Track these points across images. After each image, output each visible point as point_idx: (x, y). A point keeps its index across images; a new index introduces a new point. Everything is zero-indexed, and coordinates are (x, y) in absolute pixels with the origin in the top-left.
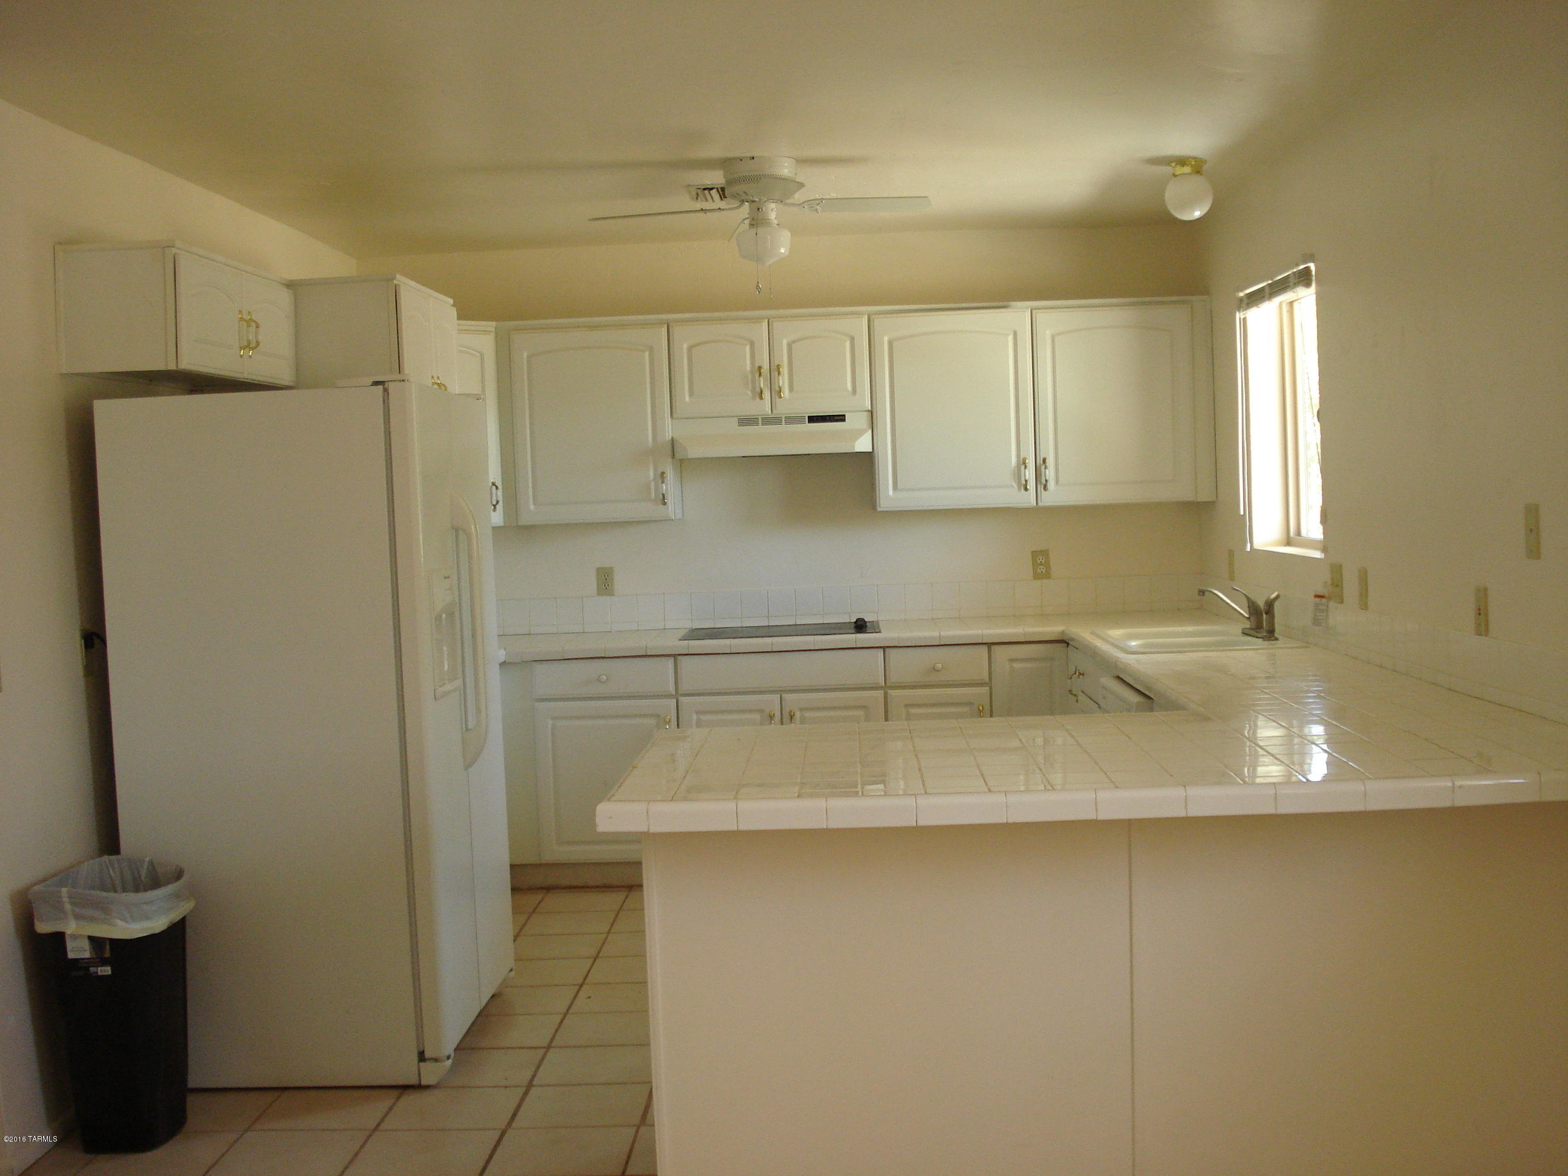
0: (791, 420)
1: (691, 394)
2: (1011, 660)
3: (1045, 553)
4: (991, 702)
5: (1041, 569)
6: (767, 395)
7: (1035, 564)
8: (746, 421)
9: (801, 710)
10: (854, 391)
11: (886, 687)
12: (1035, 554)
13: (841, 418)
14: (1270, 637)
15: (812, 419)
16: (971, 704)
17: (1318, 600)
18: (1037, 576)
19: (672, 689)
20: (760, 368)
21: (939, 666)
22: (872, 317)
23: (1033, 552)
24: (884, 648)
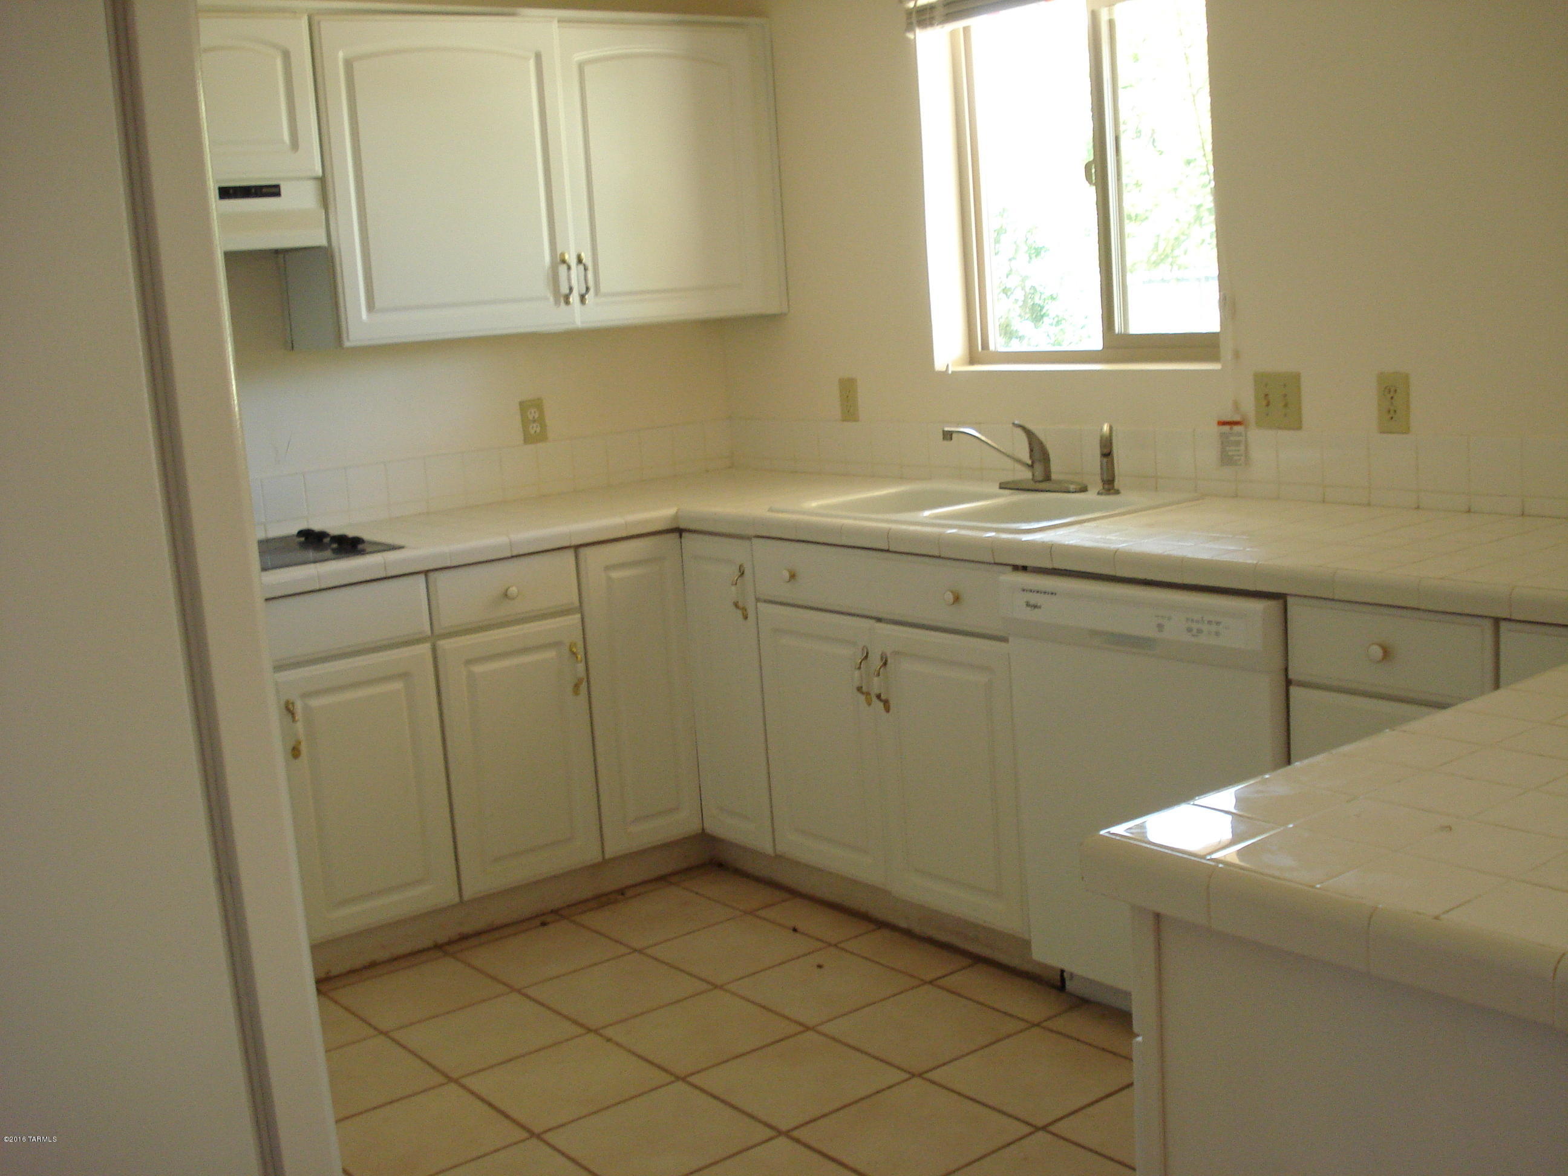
2: (607, 568)
3: (537, 404)
4: (584, 638)
5: (534, 429)
7: (525, 423)
9: (305, 696)
10: (295, 145)
11: (434, 637)
12: (524, 406)
13: (273, 191)
14: (1109, 490)
15: (226, 193)
16: (557, 644)
17: (1226, 428)
18: (528, 439)
21: (513, 590)
22: (316, 18)
23: (521, 404)
24: (426, 573)
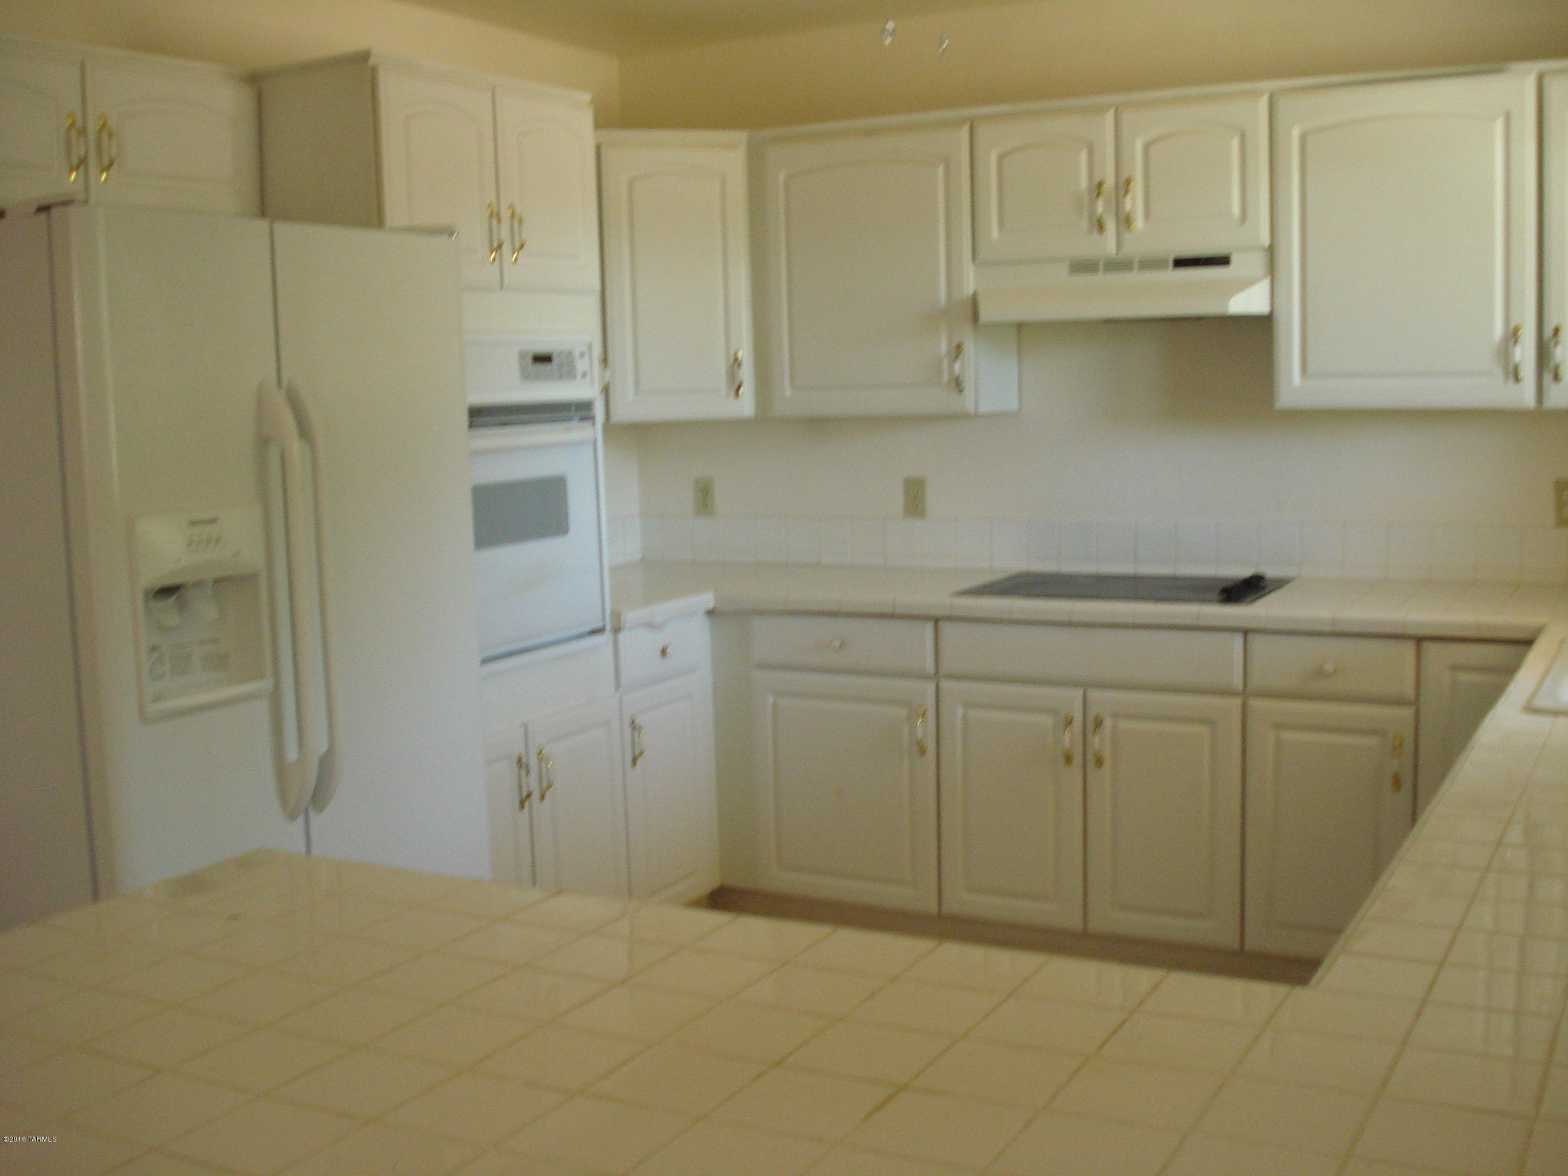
0: (1150, 264)
1: (1001, 225)
2: (1455, 668)
4: (1416, 734)
5: (1567, 511)
6: (1111, 227)
7: (1560, 503)
8: (1083, 266)
9: (1115, 716)
10: (1245, 217)
11: (1246, 693)
12: (1561, 485)
13: (1222, 261)
15: (1181, 263)
16: (1378, 733)
18: (1562, 522)
19: (929, 665)
20: (1100, 185)
21: (1329, 668)
22: (1276, 97)
23: (1559, 482)
24: (1246, 632)
